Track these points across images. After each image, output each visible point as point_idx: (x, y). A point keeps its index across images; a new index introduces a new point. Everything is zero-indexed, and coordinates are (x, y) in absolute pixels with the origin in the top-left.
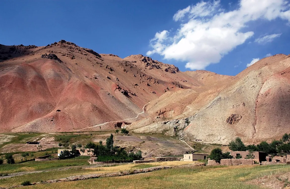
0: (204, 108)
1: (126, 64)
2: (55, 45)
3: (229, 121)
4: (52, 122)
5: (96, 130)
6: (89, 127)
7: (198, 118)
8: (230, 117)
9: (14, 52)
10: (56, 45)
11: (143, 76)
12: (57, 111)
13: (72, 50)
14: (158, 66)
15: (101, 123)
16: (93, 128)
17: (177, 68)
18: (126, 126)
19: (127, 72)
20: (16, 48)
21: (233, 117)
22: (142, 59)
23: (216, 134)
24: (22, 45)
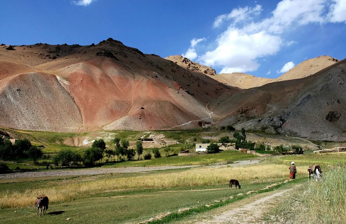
0: (294, 106)
1: (172, 64)
2: (104, 43)
3: (329, 119)
4: (141, 120)
5: (185, 129)
6: (177, 126)
7: (294, 115)
8: (329, 115)
9: (61, 51)
10: (106, 43)
11: (191, 77)
12: (141, 109)
13: (121, 48)
14: (197, 67)
15: (186, 122)
16: (181, 127)
17: (214, 70)
18: (207, 126)
19: (175, 72)
20: (61, 46)
21: (332, 114)
22: (182, 60)
23: (320, 131)
24: (66, 44)
